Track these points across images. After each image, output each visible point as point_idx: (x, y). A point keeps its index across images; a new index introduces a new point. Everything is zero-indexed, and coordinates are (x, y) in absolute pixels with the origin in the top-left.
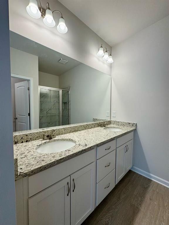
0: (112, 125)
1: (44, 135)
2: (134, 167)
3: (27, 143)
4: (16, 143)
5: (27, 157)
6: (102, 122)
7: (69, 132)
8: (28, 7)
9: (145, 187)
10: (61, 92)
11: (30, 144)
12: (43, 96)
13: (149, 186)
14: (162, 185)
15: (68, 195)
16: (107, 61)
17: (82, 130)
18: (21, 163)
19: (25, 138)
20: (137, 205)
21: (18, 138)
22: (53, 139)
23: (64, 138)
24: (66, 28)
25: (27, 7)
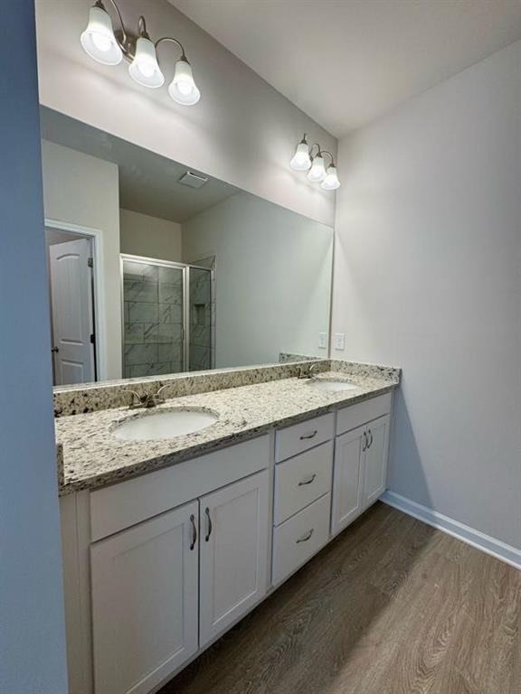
0: (332, 374)
1: (133, 396)
2: (390, 493)
3: (87, 415)
4: (57, 414)
5: (87, 447)
6: (301, 364)
7: (203, 389)
8: (85, 35)
9: (415, 546)
10: (186, 271)
11: (94, 418)
12: (134, 284)
13: (426, 544)
14: (462, 542)
15: (192, 548)
16: (323, 184)
17: (243, 385)
18: (71, 459)
19: (82, 400)
20: (385, 589)
21: (64, 402)
22: (158, 407)
23: (189, 405)
24: (197, 91)
25: (82, 35)
